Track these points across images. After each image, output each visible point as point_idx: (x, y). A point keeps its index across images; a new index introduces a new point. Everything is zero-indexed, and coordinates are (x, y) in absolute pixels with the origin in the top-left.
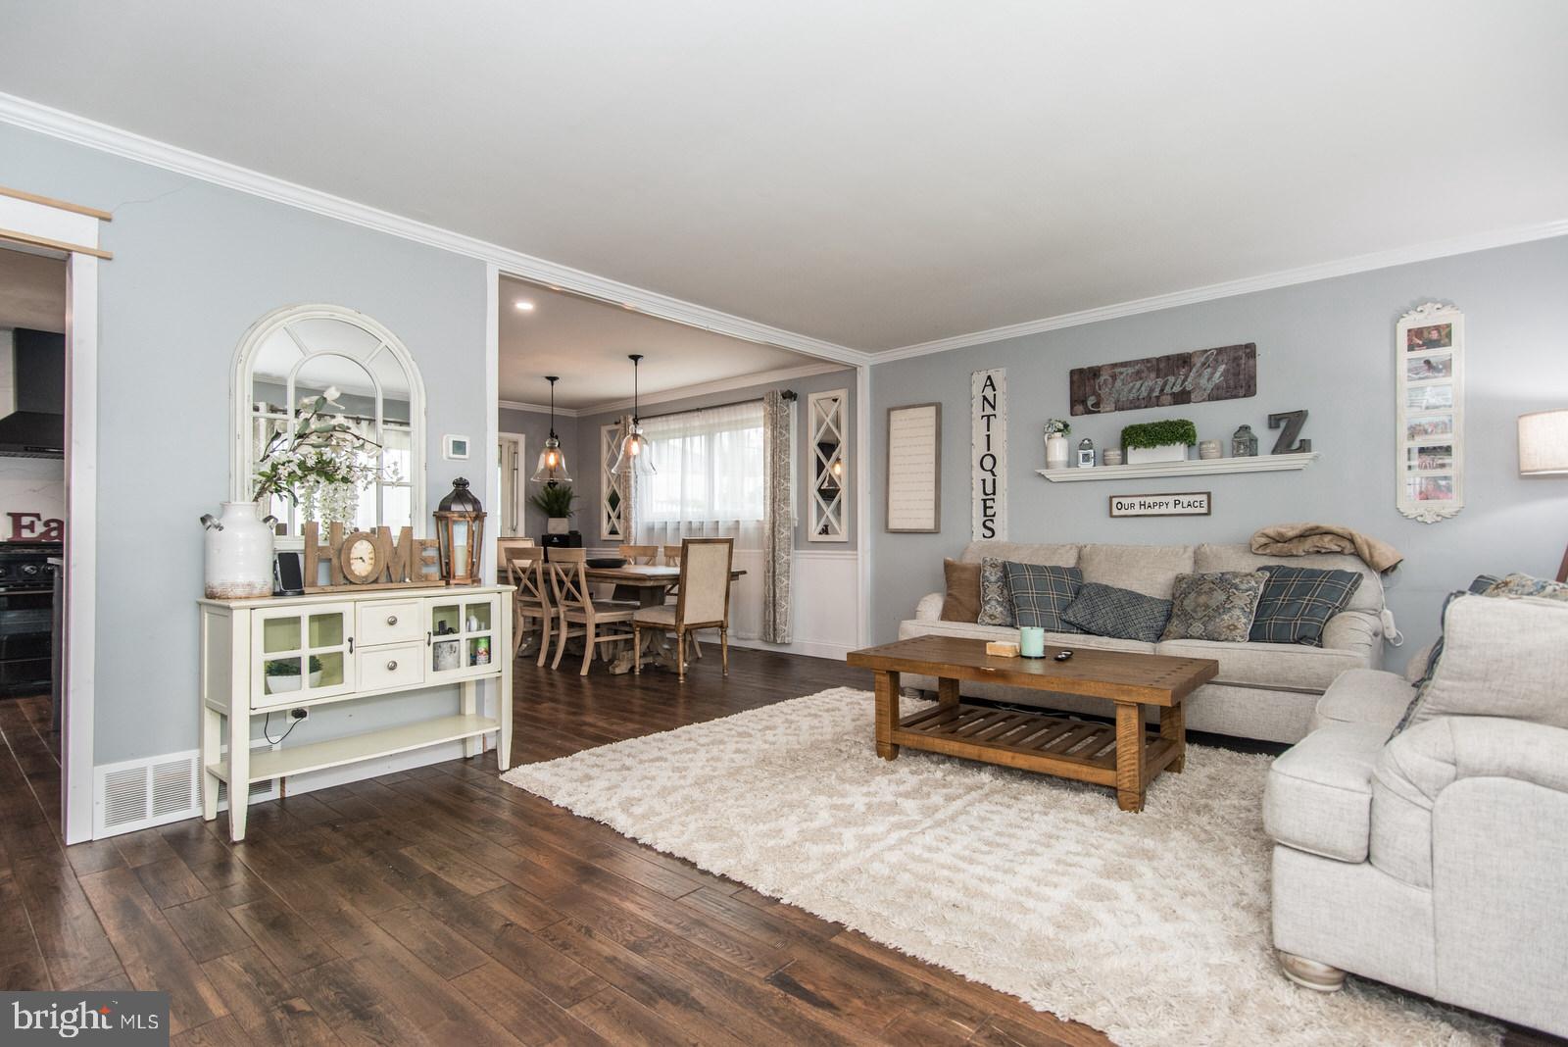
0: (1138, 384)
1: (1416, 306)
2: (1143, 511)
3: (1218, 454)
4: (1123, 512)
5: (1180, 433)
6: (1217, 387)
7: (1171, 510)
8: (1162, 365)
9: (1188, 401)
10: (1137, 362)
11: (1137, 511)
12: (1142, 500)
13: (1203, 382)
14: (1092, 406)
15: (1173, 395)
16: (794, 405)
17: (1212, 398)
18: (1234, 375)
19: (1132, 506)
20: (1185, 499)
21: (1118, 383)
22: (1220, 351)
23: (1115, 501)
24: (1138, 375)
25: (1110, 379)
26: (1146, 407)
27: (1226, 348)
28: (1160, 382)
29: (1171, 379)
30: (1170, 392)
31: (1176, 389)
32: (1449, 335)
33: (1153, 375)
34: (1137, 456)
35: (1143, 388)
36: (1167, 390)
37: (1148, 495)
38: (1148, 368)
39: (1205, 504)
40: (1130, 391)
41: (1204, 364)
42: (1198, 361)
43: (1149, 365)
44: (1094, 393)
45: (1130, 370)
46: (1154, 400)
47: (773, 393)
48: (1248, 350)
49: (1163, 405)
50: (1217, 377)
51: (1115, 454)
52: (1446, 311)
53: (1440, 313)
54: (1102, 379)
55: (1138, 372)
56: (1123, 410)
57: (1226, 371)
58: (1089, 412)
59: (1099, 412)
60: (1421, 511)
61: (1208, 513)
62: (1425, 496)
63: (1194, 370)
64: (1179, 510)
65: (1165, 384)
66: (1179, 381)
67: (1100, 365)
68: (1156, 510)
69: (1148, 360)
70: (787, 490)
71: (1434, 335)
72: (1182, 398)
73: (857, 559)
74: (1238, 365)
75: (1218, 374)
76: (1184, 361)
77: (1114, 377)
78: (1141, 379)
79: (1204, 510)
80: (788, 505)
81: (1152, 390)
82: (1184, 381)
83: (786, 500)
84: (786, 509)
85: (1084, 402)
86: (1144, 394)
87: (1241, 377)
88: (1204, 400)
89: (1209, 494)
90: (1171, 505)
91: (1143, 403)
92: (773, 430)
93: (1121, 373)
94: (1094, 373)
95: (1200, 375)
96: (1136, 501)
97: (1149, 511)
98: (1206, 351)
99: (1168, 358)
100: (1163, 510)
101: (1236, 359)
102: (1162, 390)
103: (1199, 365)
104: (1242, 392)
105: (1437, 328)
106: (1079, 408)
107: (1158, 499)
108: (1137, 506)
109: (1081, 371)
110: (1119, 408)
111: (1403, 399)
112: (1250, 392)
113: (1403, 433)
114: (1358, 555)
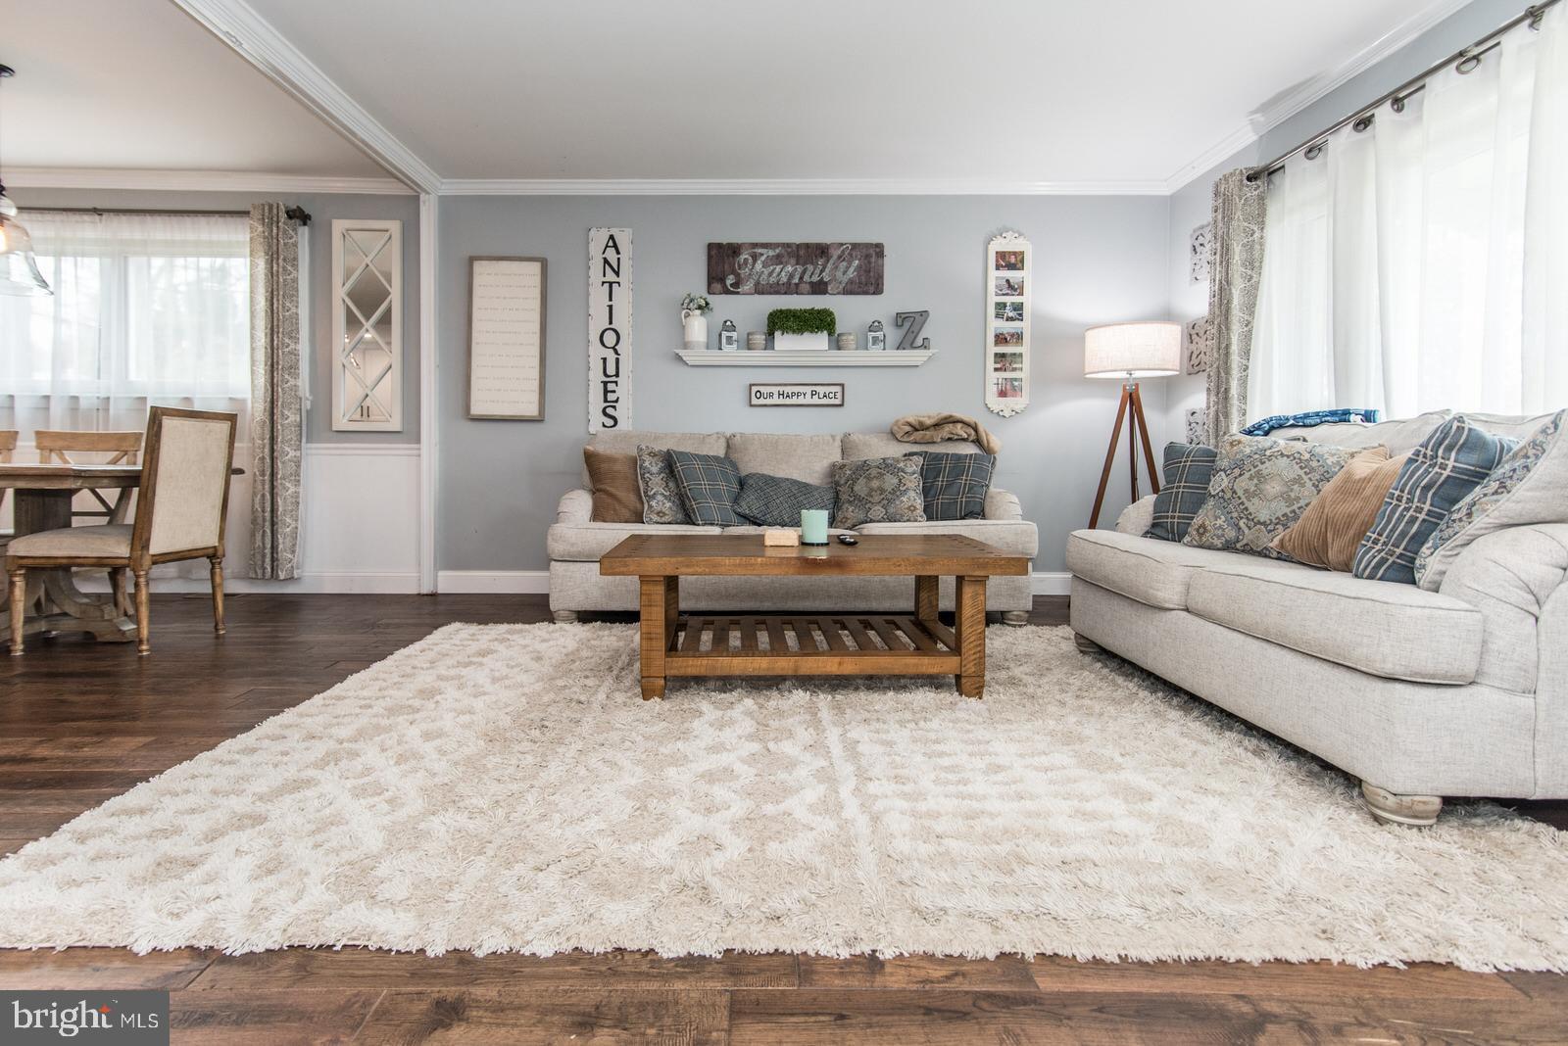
0: (778, 268)
1: (1002, 232)
2: (781, 401)
3: (854, 346)
4: (762, 401)
5: (821, 321)
6: (851, 282)
7: (808, 400)
8: (802, 252)
9: (824, 292)
10: (777, 245)
11: (776, 400)
12: (781, 389)
13: (839, 274)
14: (731, 285)
15: (812, 284)
16: (304, 232)
17: (847, 292)
18: (865, 271)
19: (771, 395)
20: (821, 390)
21: (759, 266)
22: (855, 246)
23: (754, 389)
24: (778, 259)
25: (750, 260)
26: (785, 293)
27: (859, 244)
28: (800, 269)
29: (810, 268)
30: (809, 280)
31: (815, 278)
32: (1022, 261)
33: (793, 261)
34: (785, 342)
35: (783, 274)
36: (806, 278)
37: (785, 385)
38: (789, 253)
39: (839, 395)
40: (770, 274)
41: (840, 257)
42: (835, 253)
43: (789, 250)
44: (733, 272)
45: (771, 253)
46: (793, 286)
47: (271, 207)
48: (878, 250)
49: (802, 294)
50: (851, 273)
51: (760, 339)
52: (1021, 240)
53: (1016, 241)
54: (743, 257)
55: (778, 256)
56: (763, 293)
57: (859, 267)
58: (727, 292)
59: (738, 293)
60: (1002, 407)
61: (842, 405)
62: (1002, 394)
63: (831, 262)
64: (816, 400)
65: (804, 272)
66: (818, 271)
67: (740, 242)
68: (794, 401)
69: (788, 245)
70: (295, 353)
71: (1013, 260)
72: (819, 288)
73: (419, 456)
74: (870, 263)
75: (852, 269)
76: (821, 251)
77: (755, 257)
78: (782, 263)
79: (838, 402)
80: (296, 376)
81: (791, 276)
82: (822, 271)
83: (293, 369)
84: (292, 382)
85: (722, 280)
86: (784, 279)
87: (872, 274)
88: (839, 293)
89: (842, 385)
90: (809, 395)
91: (783, 289)
92: (270, 263)
93: (763, 255)
94: (734, 250)
95: (837, 267)
96: (775, 390)
97: (788, 401)
98: (842, 245)
99: (807, 246)
100: (801, 400)
101: (868, 256)
102: (801, 278)
103: (835, 257)
104: (872, 289)
105: (1015, 253)
106: (718, 286)
107: (796, 389)
108: (776, 396)
109: (720, 246)
110: (760, 290)
111: (991, 311)
112: (878, 290)
113: (991, 339)
114: (978, 442)
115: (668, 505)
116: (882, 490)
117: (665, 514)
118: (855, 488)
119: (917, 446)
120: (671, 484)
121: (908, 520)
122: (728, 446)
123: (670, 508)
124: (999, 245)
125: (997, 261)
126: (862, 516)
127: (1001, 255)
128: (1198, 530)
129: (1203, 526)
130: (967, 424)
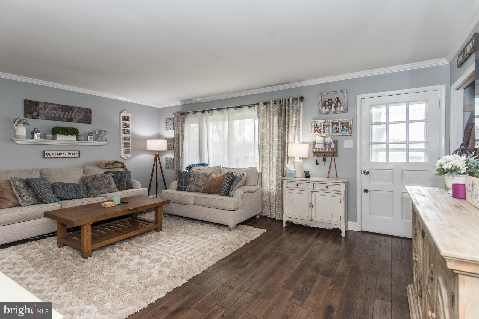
0: (55, 112)
1: (124, 111)
2: (57, 156)
3: (84, 140)
4: (49, 156)
5: (73, 132)
6: (81, 119)
7: (67, 156)
8: (64, 108)
9: (72, 121)
10: (55, 104)
11: (54, 156)
12: (57, 152)
13: (77, 116)
14: (35, 116)
15: (68, 119)
17: (79, 122)
18: (86, 117)
19: (53, 154)
20: (71, 152)
21: (47, 110)
22: (82, 109)
23: (46, 152)
24: (55, 109)
25: (43, 108)
26: (58, 120)
27: (84, 108)
28: (63, 113)
29: (67, 113)
30: (66, 117)
31: (69, 117)
32: (129, 119)
33: (60, 110)
34: (60, 138)
35: (57, 114)
36: (65, 116)
37: (59, 151)
38: (59, 108)
39: (78, 154)
40: (52, 114)
41: (77, 111)
42: (76, 110)
43: (59, 107)
44: (36, 111)
45: (52, 107)
46: (60, 119)
48: (89, 111)
49: (64, 121)
50: (81, 117)
51: (50, 136)
52: (128, 114)
53: (127, 114)
54: (40, 107)
55: (55, 108)
56: (49, 120)
57: (84, 115)
58: (33, 118)
59: (38, 119)
60: (125, 157)
61: (79, 157)
62: (125, 153)
63: (74, 112)
64: (69, 156)
65: (65, 115)
66: (69, 115)
67: (39, 101)
68: (62, 156)
69: (59, 105)
72: (70, 120)
74: (87, 114)
75: (81, 116)
76: (71, 108)
77: (45, 107)
78: (56, 110)
79: (77, 156)
81: (60, 115)
82: (71, 115)
85: (31, 113)
86: (57, 116)
87: (88, 118)
88: (76, 122)
89: (79, 151)
90: (67, 154)
91: (57, 119)
93: (48, 107)
94: (37, 104)
95: (76, 114)
96: (54, 152)
97: (59, 156)
98: (78, 107)
99: (66, 106)
100: (64, 156)
101: (86, 112)
102: (64, 116)
103: (76, 111)
104: (88, 122)
105: (127, 117)
106: (30, 115)
107: (62, 152)
108: (55, 155)
109: (30, 101)
110: (47, 118)
111: (122, 131)
112: (90, 122)
113: (122, 139)
114: (123, 167)
115: (31, 198)
116: (105, 184)
117: (30, 202)
118: (95, 184)
119: (108, 169)
120: (30, 191)
121: (114, 192)
122: (41, 173)
123: (32, 199)
124: (123, 114)
125: (123, 118)
126: (99, 192)
127: (124, 117)
128: (189, 188)
129: (190, 187)
130: (121, 163)
